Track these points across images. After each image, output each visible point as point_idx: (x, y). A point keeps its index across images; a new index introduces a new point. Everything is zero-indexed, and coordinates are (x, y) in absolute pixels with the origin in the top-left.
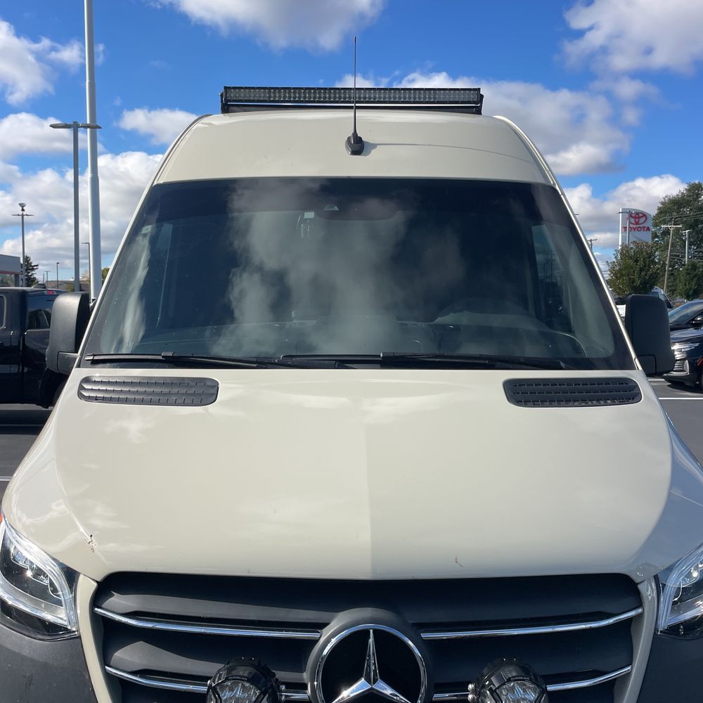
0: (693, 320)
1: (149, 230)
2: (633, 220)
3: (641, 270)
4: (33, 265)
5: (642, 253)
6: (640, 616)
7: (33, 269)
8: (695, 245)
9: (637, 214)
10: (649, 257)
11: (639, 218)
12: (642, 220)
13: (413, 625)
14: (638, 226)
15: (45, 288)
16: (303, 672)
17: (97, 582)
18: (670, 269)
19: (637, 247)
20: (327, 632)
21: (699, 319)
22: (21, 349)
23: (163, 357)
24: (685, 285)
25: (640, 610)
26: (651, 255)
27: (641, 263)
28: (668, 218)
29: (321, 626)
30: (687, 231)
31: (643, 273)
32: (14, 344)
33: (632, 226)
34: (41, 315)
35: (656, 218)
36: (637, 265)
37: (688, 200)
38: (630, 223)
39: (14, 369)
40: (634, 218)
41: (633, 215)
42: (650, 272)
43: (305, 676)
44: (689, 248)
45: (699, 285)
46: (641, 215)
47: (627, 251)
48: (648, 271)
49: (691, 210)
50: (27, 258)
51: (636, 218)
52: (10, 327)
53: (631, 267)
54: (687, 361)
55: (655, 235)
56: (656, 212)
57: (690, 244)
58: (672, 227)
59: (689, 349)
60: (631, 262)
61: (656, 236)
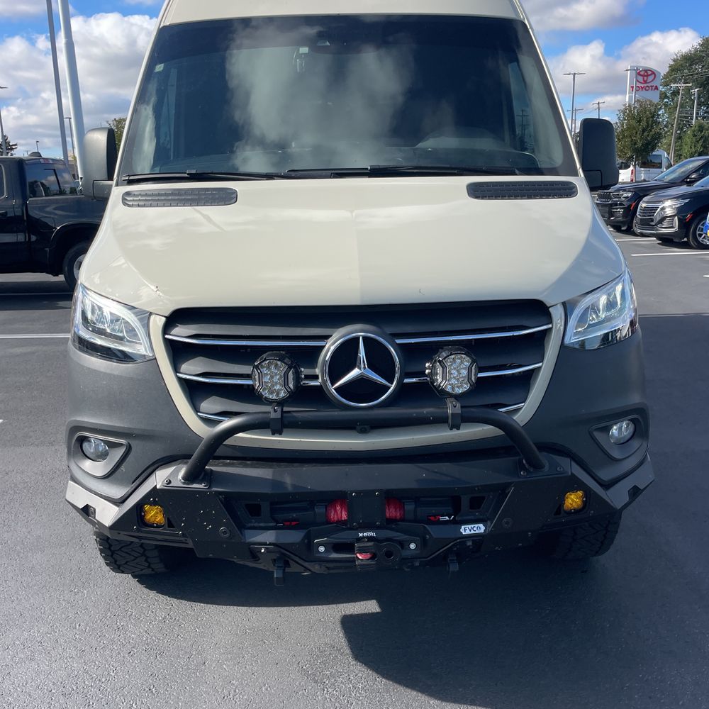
0: (688, 177)
1: (162, 69)
2: (641, 79)
3: (644, 131)
4: (11, 144)
5: (645, 113)
6: (551, 329)
7: (12, 149)
8: (704, 105)
9: (646, 71)
10: (653, 117)
11: (648, 76)
12: (651, 78)
13: (391, 334)
14: (646, 85)
15: (41, 156)
16: (315, 368)
17: (165, 317)
18: (678, 132)
19: (641, 106)
20: (330, 341)
21: (693, 176)
22: (25, 218)
23: (188, 174)
24: (691, 148)
25: (550, 326)
26: (654, 115)
27: (644, 124)
28: (679, 75)
29: (327, 337)
30: (696, 90)
31: (646, 134)
32: (17, 214)
33: (640, 85)
34: (38, 186)
35: (666, 76)
36: (640, 125)
37: (701, 56)
38: (637, 81)
39: (21, 237)
40: (643, 76)
41: (642, 73)
42: (653, 133)
43: (317, 371)
44: (698, 109)
45: (705, 147)
46: (650, 73)
47: (630, 111)
48: (651, 131)
49: (703, 66)
50: (5, 136)
51: (645, 75)
52: (11, 196)
53: (634, 128)
54: (676, 217)
55: (663, 96)
56: (667, 70)
57: (700, 104)
58: (681, 86)
59: (679, 205)
60: (633, 122)
61: (666, 97)
